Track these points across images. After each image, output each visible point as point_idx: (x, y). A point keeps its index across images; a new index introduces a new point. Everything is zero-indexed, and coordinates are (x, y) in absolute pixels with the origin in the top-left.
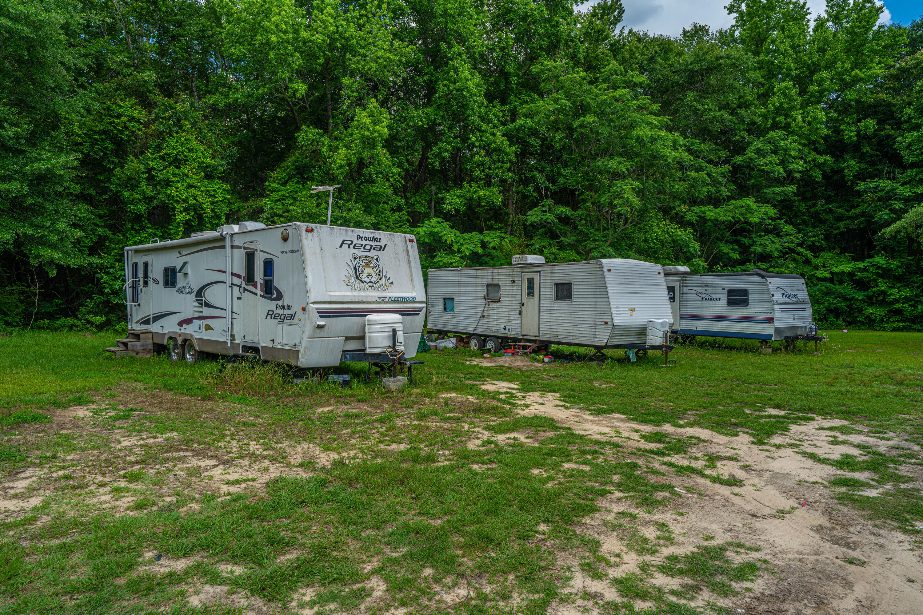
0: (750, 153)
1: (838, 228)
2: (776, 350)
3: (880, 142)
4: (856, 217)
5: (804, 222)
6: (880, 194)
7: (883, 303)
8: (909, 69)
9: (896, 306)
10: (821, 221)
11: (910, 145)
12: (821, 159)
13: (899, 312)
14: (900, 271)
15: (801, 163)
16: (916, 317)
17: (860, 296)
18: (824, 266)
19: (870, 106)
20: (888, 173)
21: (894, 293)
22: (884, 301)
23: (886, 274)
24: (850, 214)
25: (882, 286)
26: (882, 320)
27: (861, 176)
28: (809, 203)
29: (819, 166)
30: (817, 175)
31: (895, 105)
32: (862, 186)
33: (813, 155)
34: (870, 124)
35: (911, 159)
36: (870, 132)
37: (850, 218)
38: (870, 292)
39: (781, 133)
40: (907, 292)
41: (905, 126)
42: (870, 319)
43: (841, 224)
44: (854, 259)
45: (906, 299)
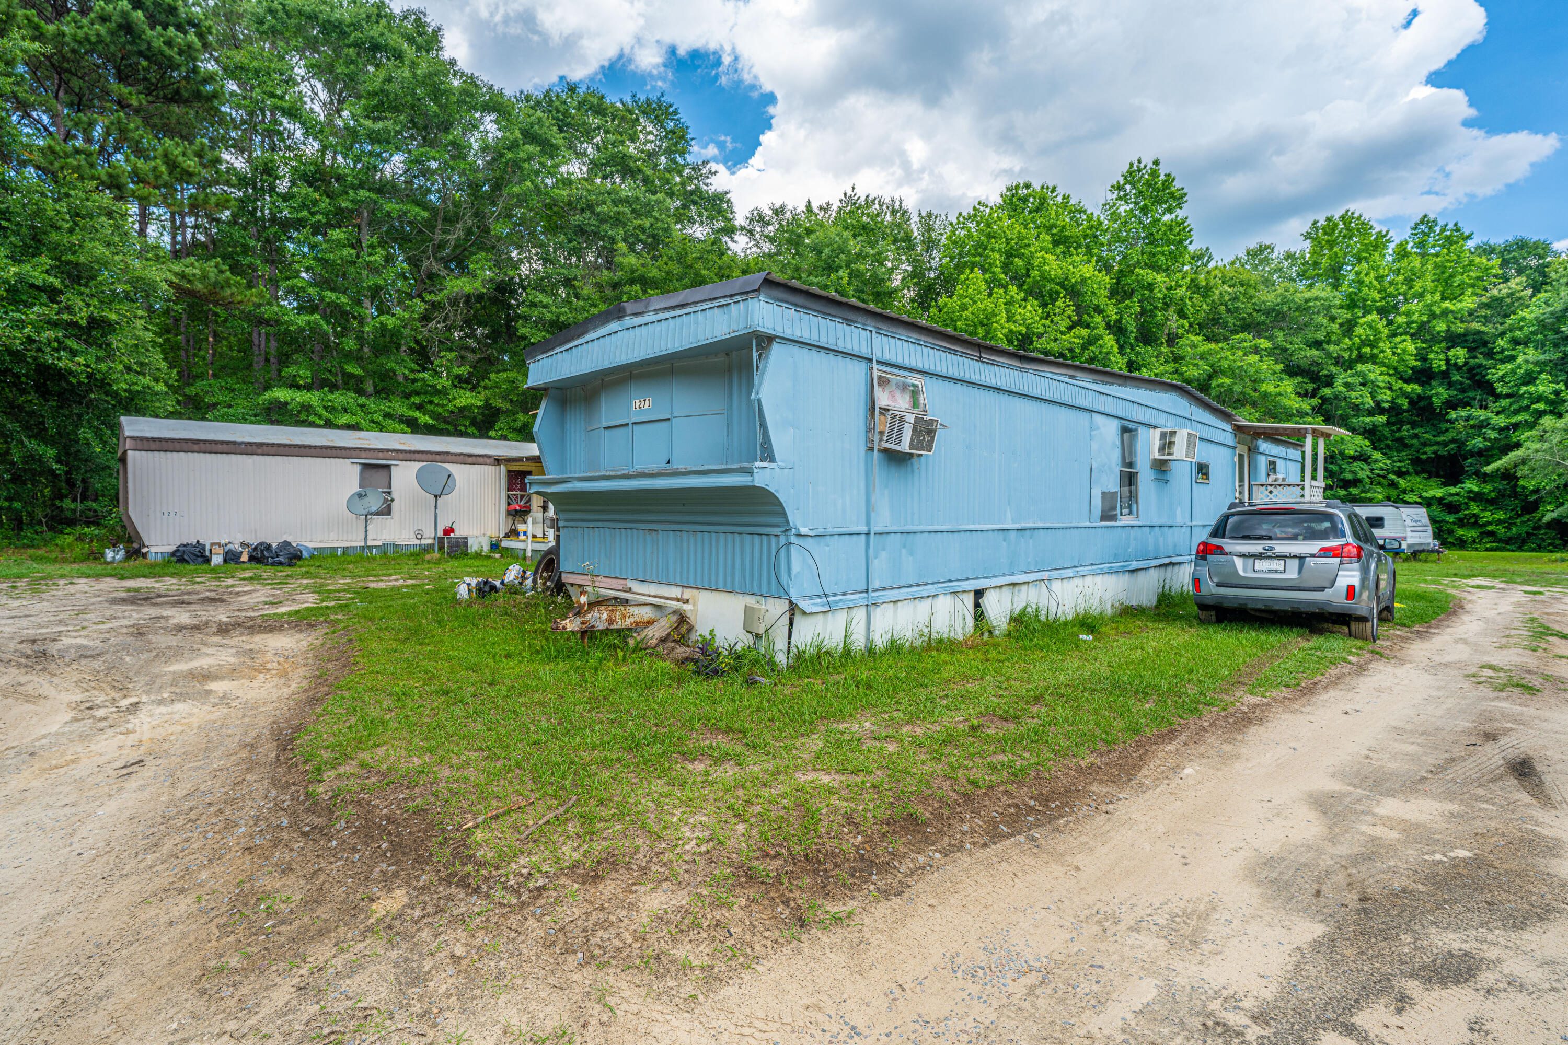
0: (1339, 386)
1: (1425, 453)
2: (1407, 560)
3: (1471, 370)
4: (1446, 444)
5: (1388, 446)
6: (1472, 422)
7: (1476, 524)
8: (1502, 298)
9: (1489, 528)
10: (1406, 446)
11: (1503, 377)
12: (1408, 388)
13: (1492, 534)
14: (1493, 495)
15: (1388, 393)
16: (1510, 539)
17: (1451, 518)
18: (1412, 491)
19: (1460, 335)
20: (1481, 401)
21: (1487, 516)
22: (1476, 523)
23: (1477, 497)
24: (1440, 439)
25: (1475, 509)
26: (1474, 541)
27: (1452, 404)
28: (1394, 428)
29: (1406, 395)
30: (1404, 403)
31: (1487, 334)
32: (1453, 415)
33: (1400, 384)
34: (1460, 354)
35: (1505, 391)
36: (1460, 362)
37: (1438, 443)
38: (1461, 515)
39: (1370, 366)
40: (1500, 515)
41: (1499, 357)
42: (1461, 540)
43: (1428, 449)
44: (1445, 484)
45: (1499, 522)
